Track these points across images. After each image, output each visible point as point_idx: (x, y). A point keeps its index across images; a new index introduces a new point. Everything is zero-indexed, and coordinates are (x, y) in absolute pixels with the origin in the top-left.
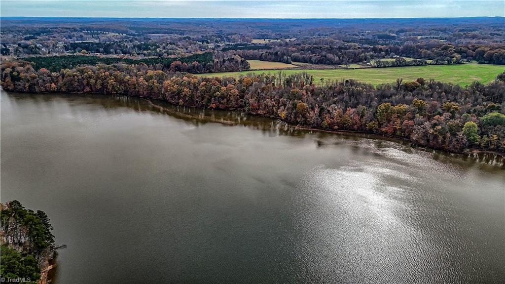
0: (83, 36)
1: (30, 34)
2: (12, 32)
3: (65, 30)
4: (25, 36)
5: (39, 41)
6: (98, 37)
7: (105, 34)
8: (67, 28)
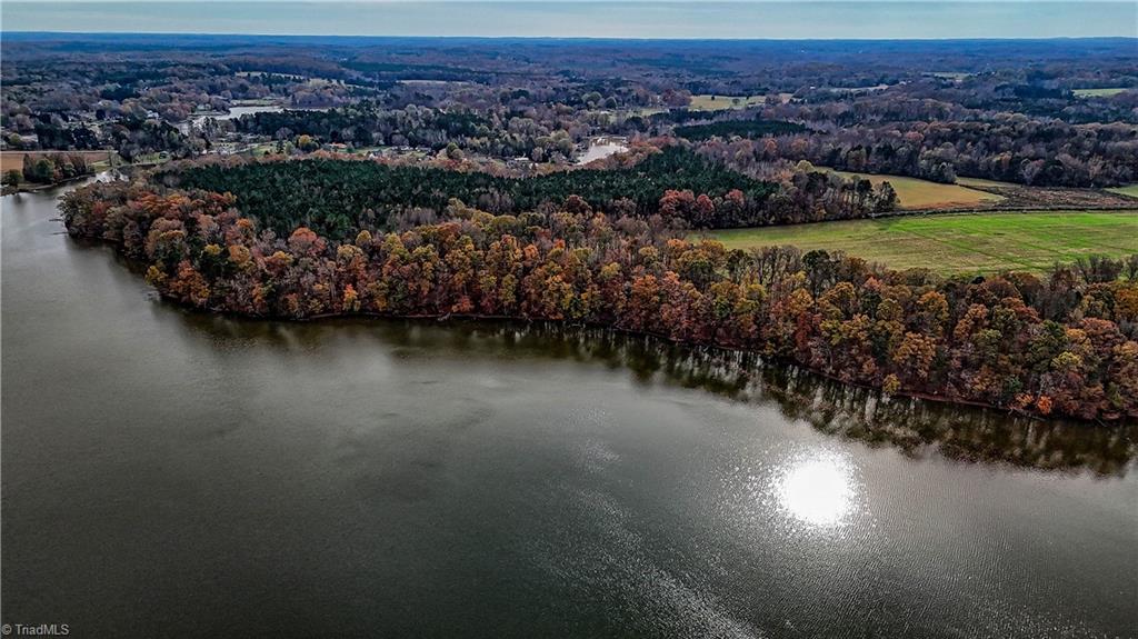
0: (247, 89)
1: (112, 82)
2: (66, 75)
3: (194, 71)
4: (102, 88)
5: (149, 102)
6: (285, 90)
7: (300, 81)
8: (198, 66)
